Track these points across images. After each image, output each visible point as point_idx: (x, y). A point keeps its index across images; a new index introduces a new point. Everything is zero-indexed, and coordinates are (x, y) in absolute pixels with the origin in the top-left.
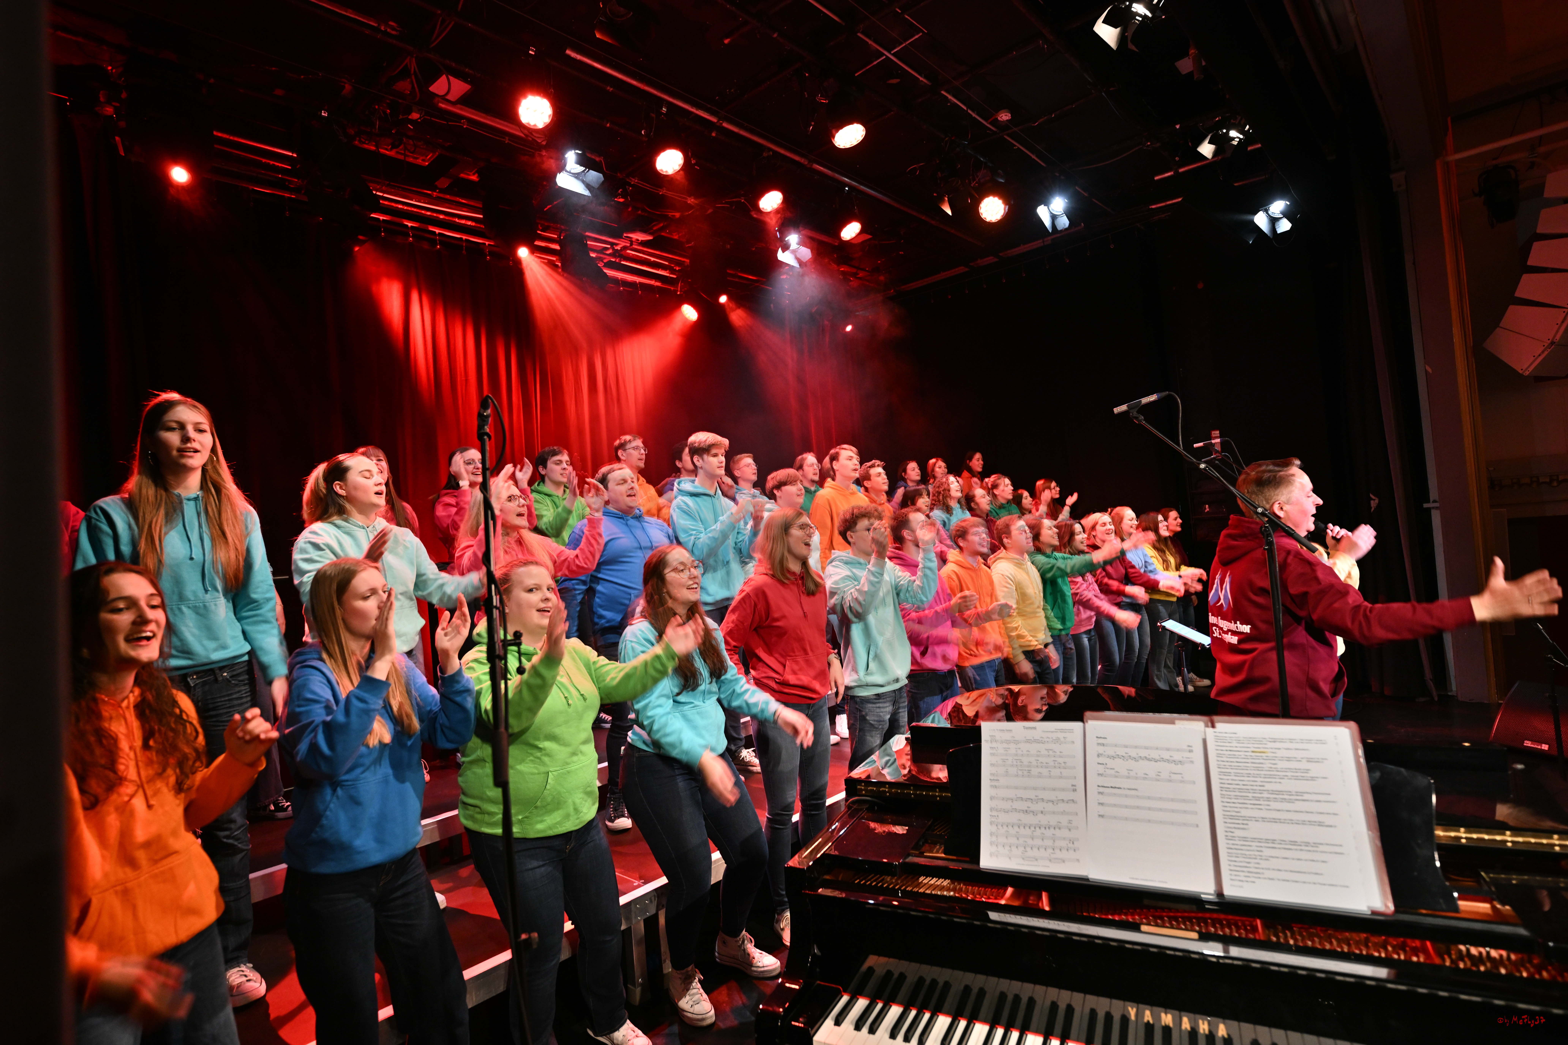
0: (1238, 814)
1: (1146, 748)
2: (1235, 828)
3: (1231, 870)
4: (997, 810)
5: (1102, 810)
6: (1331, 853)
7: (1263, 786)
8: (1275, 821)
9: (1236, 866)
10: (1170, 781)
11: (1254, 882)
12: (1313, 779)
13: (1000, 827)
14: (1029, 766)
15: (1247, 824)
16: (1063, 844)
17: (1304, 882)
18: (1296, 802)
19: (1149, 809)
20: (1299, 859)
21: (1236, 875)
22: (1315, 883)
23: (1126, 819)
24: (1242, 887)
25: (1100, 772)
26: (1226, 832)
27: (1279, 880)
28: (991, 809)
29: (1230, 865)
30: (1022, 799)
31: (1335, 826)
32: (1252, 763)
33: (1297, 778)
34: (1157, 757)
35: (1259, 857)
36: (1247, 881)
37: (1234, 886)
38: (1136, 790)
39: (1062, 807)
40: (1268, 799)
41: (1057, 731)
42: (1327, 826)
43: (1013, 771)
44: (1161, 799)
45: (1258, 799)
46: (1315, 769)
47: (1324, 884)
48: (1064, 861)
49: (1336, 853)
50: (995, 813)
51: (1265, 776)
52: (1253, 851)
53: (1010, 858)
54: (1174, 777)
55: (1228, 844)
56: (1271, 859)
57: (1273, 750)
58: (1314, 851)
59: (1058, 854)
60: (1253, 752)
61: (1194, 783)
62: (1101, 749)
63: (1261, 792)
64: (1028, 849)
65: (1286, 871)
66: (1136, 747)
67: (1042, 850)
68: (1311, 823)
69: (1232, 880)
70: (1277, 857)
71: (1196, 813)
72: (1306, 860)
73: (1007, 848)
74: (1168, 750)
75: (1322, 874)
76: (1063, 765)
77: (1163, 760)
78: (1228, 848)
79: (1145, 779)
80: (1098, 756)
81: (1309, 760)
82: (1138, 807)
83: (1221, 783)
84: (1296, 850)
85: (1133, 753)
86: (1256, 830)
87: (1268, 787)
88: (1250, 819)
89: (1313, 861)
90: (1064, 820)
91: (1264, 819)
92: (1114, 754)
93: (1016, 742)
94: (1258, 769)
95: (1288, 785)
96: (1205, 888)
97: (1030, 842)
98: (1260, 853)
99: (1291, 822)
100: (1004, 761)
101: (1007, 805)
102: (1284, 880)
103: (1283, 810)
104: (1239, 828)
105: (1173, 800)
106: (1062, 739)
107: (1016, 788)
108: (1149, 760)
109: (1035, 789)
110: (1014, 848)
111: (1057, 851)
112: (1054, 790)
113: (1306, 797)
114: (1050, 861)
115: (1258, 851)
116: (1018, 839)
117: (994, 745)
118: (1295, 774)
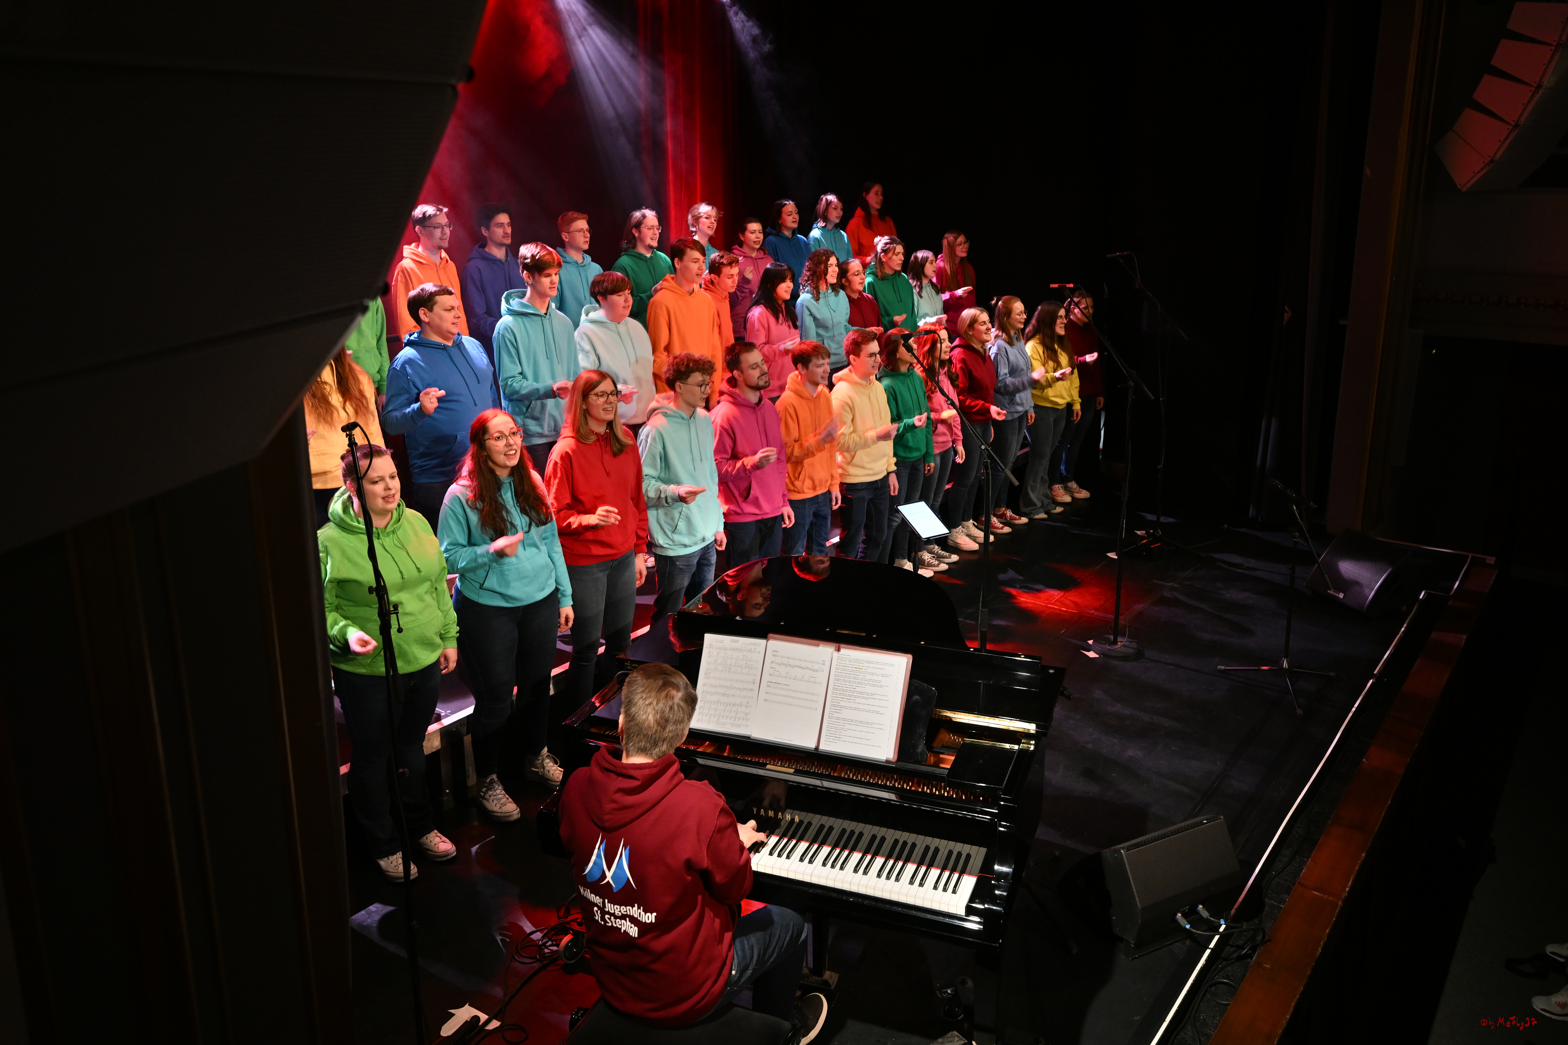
0: (837, 706)
1: (800, 660)
3: (826, 735)
5: (767, 697)
7: (855, 689)
8: (855, 709)
9: (829, 733)
10: (808, 681)
11: (836, 743)
12: (881, 686)
13: (707, 702)
14: (730, 666)
15: (842, 710)
16: (742, 715)
19: (793, 697)
21: (828, 739)
22: (867, 746)
23: (779, 703)
24: (829, 745)
25: (770, 673)
26: (830, 714)
27: (849, 741)
29: (826, 733)
30: (722, 686)
31: (884, 714)
32: (854, 674)
34: (805, 667)
36: (833, 743)
37: (826, 744)
38: (789, 685)
39: (745, 693)
40: (856, 697)
41: (751, 644)
42: (878, 713)
43: (720, 668)
44: (801, 692)
45: (851, 696)
46: (884, 681)
48: (741, 727)
49: (880, 729)
51: (858, 683)
52: (840, 725)
53: (711, 724)
54: (811, 679)
55: (829, 722)
56: (847, 730)
57: (866, 668)
58: (870, 727)
59: (738, 721)
61: (821, 684)
62: (774, 659)
63: (853, 692)
64: (722, 717)
65: (854, 737)
66: (794, 659)
67: (729, 718)
68: (873, 712)
69: (825, 741)
70: (852, 729)
72: (861, 731)
73: (709, 717)
74: (811, 662)
75: (870, 739)
76: (751, 666)
77: (808, 668)
79: (795, 679)
80: (771, 663)
81: (882, 676)
82: (787, 696)
83: (834, 685)
84: (861, 726)
85: (792, 662)
86: (845, 714)
87: (858, 689)
88: (844, 707)
89: (867, 732)
90: (745, 701)
91: (850, 708)
92: (782, 663)
93: (725, 649)
94: (855, 678)
95: (868, 689)
96: (809, 744)
97: (723, 713)
98: (843, 727)
100: (716, 661)
101: (711, 691)
102: (852, 742)
103: (861, 704)
104: (837, 712)
105: (807, 693)
106: (753, 649)
107: (720, 679)
108: (800, 667)
109: (732, 681)
110: (713, 716)
111: (736, 719)
112: (743, 682)
113: (875, 696)
116: (716, 711)
118: (873, 683)
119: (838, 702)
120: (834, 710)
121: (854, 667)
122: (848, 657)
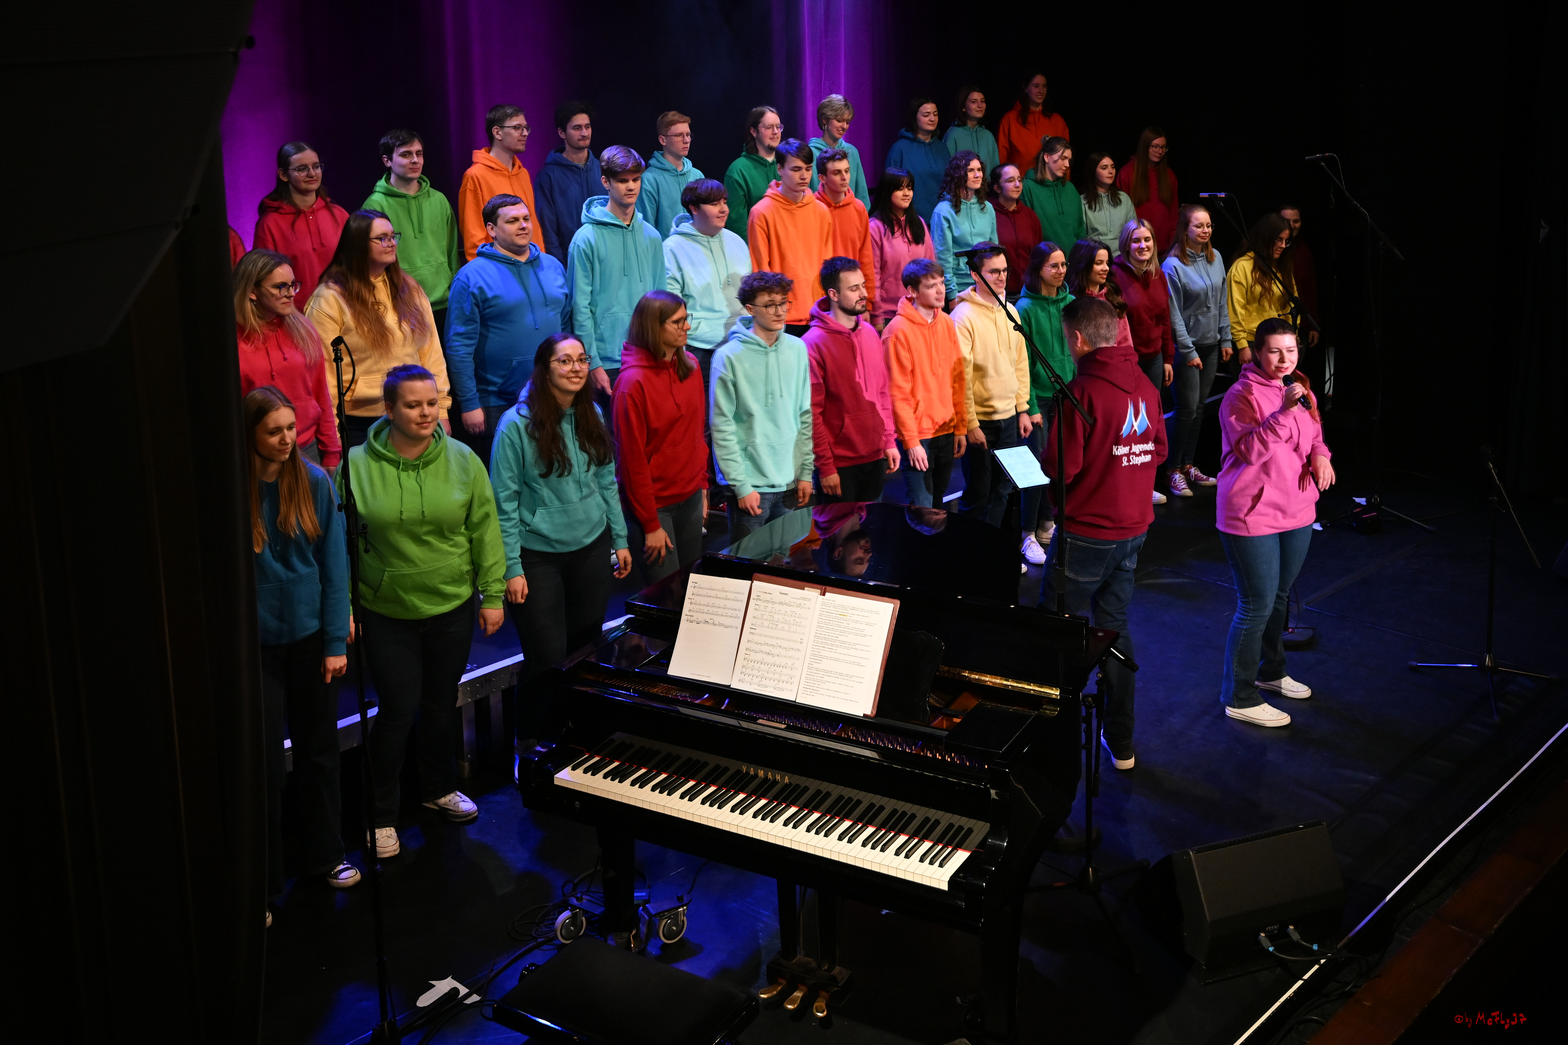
0: (819, 654)
8: (837, 660)
11: (813, 695)
21: (807, 690)
31: (864, 665)
32: (837, 622)
33: (857, 635)
40: (838, 646)
45: (833, 645)
46: (867, 630)
49: (859, 682)
52: (820, 677)
56: (826, 682)
57: (851, 615)
58: (849, 680)
68: (855, 663)
70: (830, 682)
72: (844, 685)
81: (867, 624)
84: (841, 678)
86: (825, 664)
87: (841, 638)
91: (831, 658)
95: (851, 638)
98: (822, 679)
103: (843, 654)
113: (857, 647)
118: (857, 632)
119: (819, 651)
120: (814, 660)
121: (839, 613)
122: (833, 602)
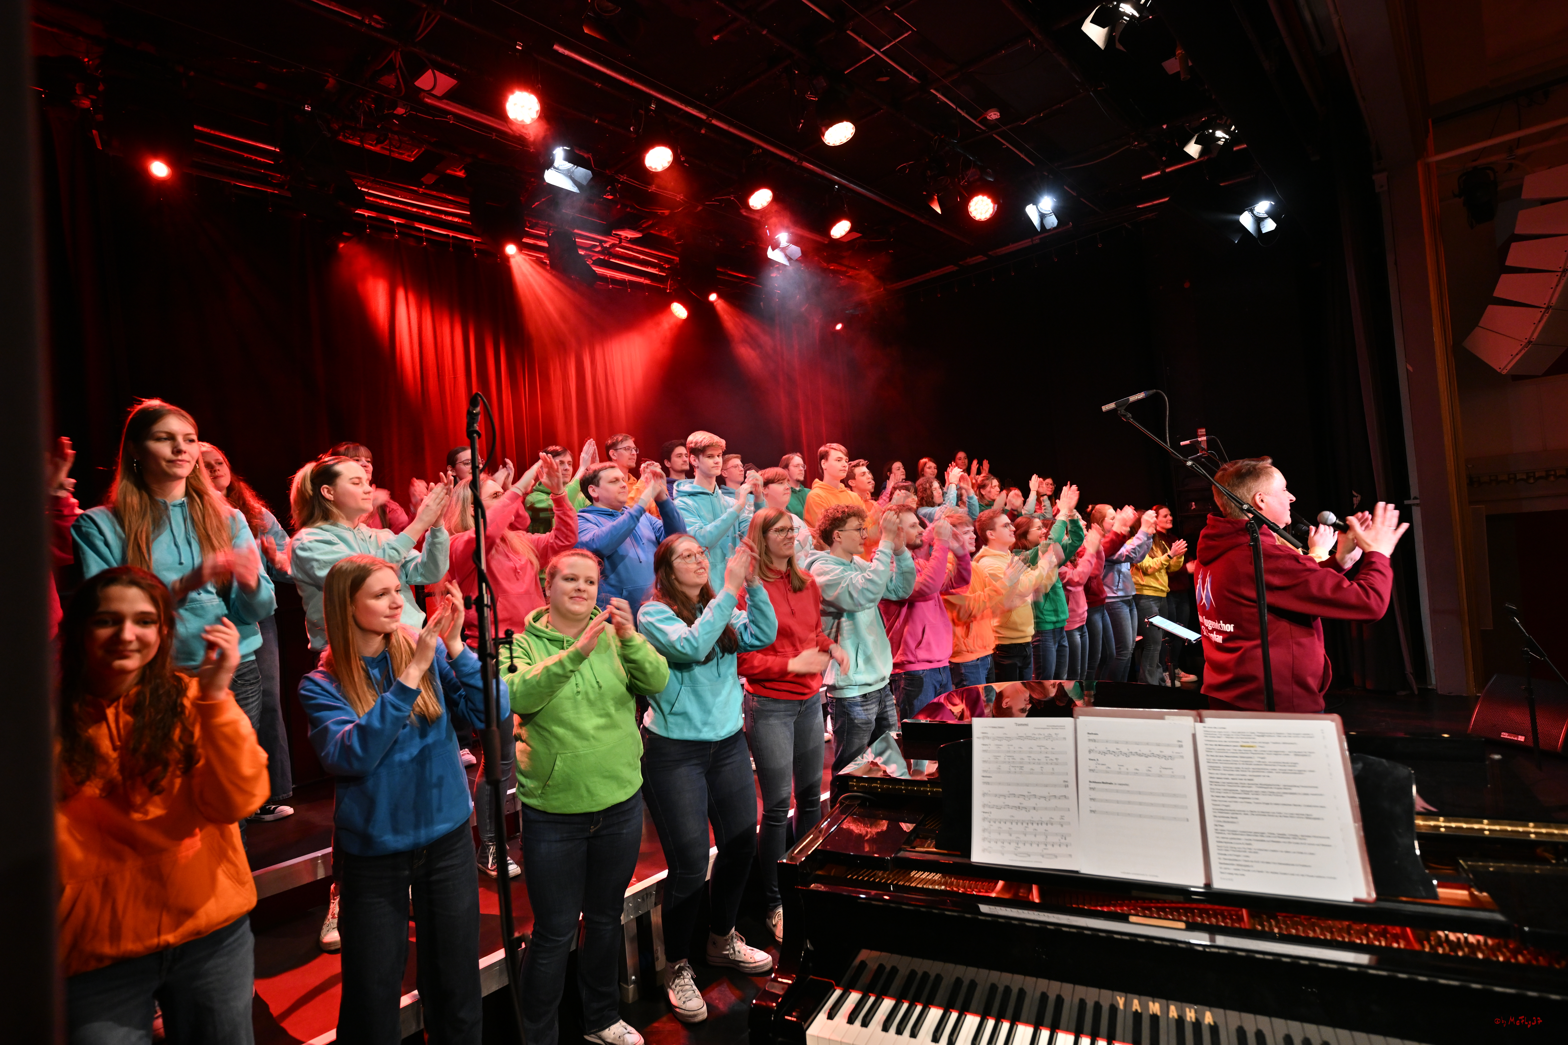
1: (1137, 744)
2: (1225, 822)
3: (1221, 863)
4: (989, 807)
5: (1094, 806)
6: (1318, 845)
7: (1252, 780)
9: (1225, 859)
10: (1160, 776)
11: (1243, 875)
13: (992, 823)
14: (1021, 763)
15: (1236, 818)
16: (1056, 839)
17: (1293, 875)
18: (1284, 795)
19: (1140, 804)
20: (1287, 852)
21: (1225, 869)
22: (1303, 875)
23: (1118, 814)
24: (1232, 880)
25: (1091, 768)
26: (1216, 825)
27: (1267, 872)
28: (984, 806)
29: (1220, 859)
30: (1014, 795)
31: (1323, 819)
32: (1241, 757)
33: (1285, 772)
34: (1148, 753)
35: (1248, 850)
36: (1236, 874)
37: (1224, 879)
38: (1127, 785)
39: (1054, 803)
40: (1257, 793)
41: (1049, 727)
42: (1315, 819)
43: (1005, 767)
44: (1151, 794)
45: (1247, 793)
46: (1303, 763)
47: (1312, 876)
48: (1056, 857)
49: (1323, 845)
50: (987, 810)
51: (1254, 770)
52: (1243, 844)
53: (1003, 854)
54: (1165, 772)
55: (1218, 837)
56: (1259, 852)
57: (1262, 744)
58: (1302, 844)
59: (1051, 850)
60: (1241, 746)
61: (1184, 777)
62: (1092, 745)
63: (1250, 786)
64: (1021, 845)
65: (1274, 863)
66: (1127, 743)
67: (1034, 846)
68: (1300, 816)
69: (1222, 873)
70: (1266, 850)
71: (1186, 807)
72: (1294, 852)
73: (1000, 844)
74: (1158, 745)
75: (1309, 866)
76: (1055, 761)
77: (1153, 755)
78: (1218, 842)
79: (1136, 774)
80: (1090, 751)
81: (1297, 754)
82: (1129, 803)
83: (1211, 778)
84: (1284, 842)
85: (1124, 748)
86: (1245, 823)
88: (1239, 812)
89: (1302, 853)
90: (1056, 816)
91: (1253, 813)
92: (1105, 750)
93: (1009, 739)
94: (1246, 763)
95: (1277, 779)
96: (1195, 881)
97: (1022, 837)
98: (1250, 847)
99: (1280, 815)
100: (996, 757)
101: (1000, 801)
102: (1272, 873)
103: (1271, 804)
104: (1228, 822)
105: (1163, 795)
106: (1055, 735)
107: (1009, 784)
108: (1140, 755)
109: (1027, 785)
110: (1006, 844)
111: (1049, 847)
112: (1046, 786)
114: (1043, 856)
115: (1247, 844)
116: (1011, 835)
117: (986, 741)
118: (1284, 768)
119: (1226, 804)
120: (1222, 819)
121: (1238, 743)
122: (1223, 729)
